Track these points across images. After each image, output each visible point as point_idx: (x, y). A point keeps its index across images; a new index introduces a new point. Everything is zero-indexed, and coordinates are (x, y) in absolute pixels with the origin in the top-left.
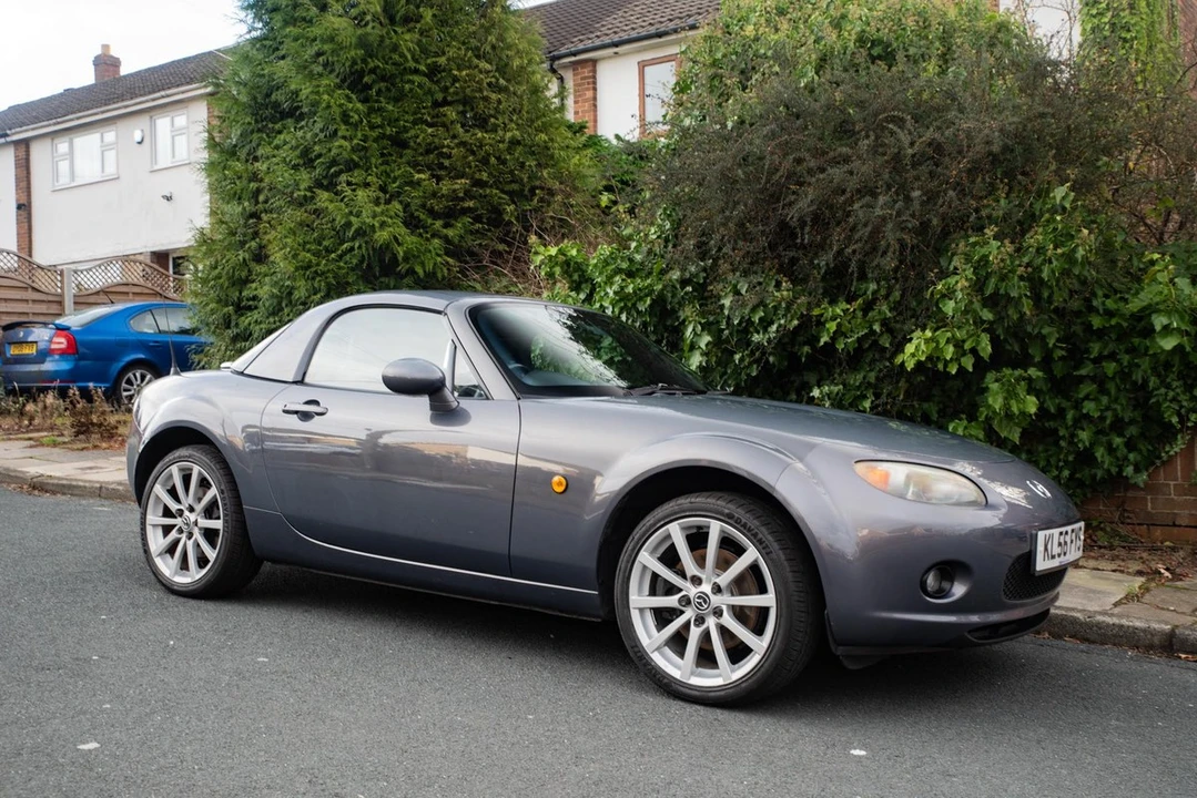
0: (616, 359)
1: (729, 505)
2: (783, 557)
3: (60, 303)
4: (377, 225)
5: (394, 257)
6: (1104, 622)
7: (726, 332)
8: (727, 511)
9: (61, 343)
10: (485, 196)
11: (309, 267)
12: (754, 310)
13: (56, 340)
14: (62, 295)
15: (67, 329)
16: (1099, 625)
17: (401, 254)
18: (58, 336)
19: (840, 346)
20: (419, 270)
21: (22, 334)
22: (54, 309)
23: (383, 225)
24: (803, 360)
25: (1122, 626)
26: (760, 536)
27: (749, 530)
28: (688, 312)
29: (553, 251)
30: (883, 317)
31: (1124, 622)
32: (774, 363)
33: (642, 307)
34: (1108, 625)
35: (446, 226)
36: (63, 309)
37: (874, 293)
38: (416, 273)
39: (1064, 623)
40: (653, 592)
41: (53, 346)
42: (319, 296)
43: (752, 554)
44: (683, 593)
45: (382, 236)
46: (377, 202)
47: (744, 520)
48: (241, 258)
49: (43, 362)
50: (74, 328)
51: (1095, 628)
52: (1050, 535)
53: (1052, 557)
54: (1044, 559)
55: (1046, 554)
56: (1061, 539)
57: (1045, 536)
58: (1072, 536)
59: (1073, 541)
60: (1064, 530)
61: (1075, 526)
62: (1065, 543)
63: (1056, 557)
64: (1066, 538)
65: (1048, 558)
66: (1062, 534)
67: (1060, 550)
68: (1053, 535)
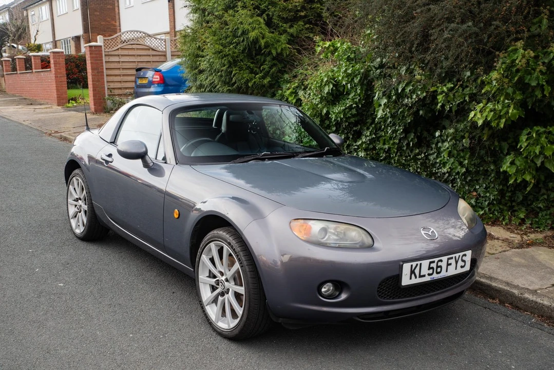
0: (354, 105)
1: (230, 238)
2: (248, 270)
3: (165, 56)
4: (250, 29)
5: (260, 46)
6: (527, 298)
7: (394, 97)
8: (229, 241)
9: (157, 78)
10: (314, 8)
11: (220, 52)
12: (407, 85)
13: (155, 77)
14: (165, 52)
15: (160, 71)
16: (525, 300)
17: (263, 44)
18: (156, 75)
19: (447, 108)
20: (274, 52)
21: (142, 73)
22: (162, 59)
23: (254, 29)
24: (437, 113)
25: (537, 302)
26: (239, 257)
27: (236, 253)
28: (377, 84)
29: (328, 44)
30: (471, 92)
31: (539, 300)
32: (422, 115)
33: (356, 81)
34: (529, 300)
35: (291, 27)
36: (166, 59)
37: (468, 77)
38: (272, 54)
39: (507, 295)
40: (209, 277)
41: (154, 80)
42: (225, 68)
43: (237, 266)
44: (217, 279)
45: (252, 35)
46: (252, 17)
47: (234, 247)
48: (197, 45)
49: (150, 88)
50: (163, 71)
51: (522, 301)
52: (417, 265)
53: (420, 276)
54: (411, 279)
55: (413, 275)
56: (432, 265)
57: (412, 266)
58: (450, 261)
59: (450, 264)
60: (436, 260)
61: (453, 256)
62: (438, 267)
63: (427, 275)
64: (440, 264)
65: (416, 277)
66: (434, 262)
67: (431, 271)
68: (421, 264)
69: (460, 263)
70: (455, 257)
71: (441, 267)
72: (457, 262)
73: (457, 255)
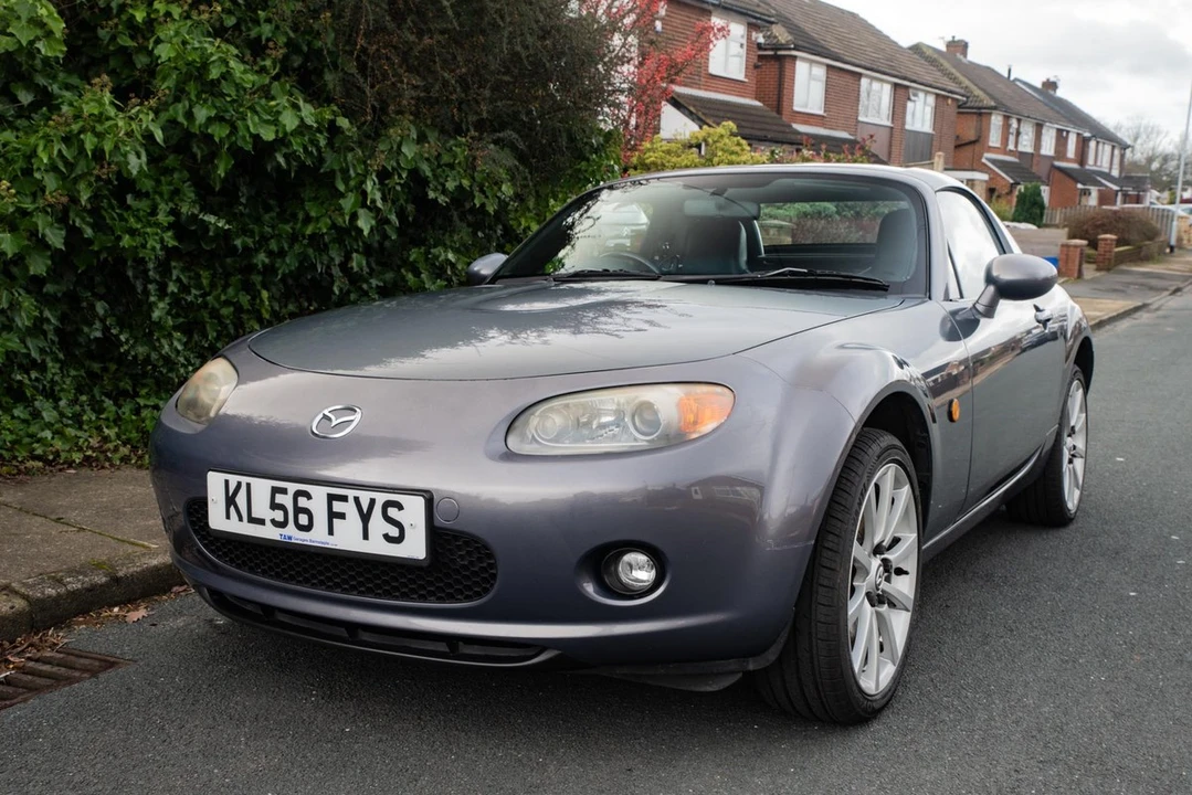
52: (239, 484)
53: (252, 520)
54: (228, 517)
55: (232, 509)
56: (279, 499)
57: (227, 482)
58: (338, 506)
59: (342, 516)
60: (292, 487)
61: (351, 493)
62: (298, 510)
63: (268, 522)
64: (302, 502)
65: (241, 519)
66: (284, 491)
67: (278, 515)
68: (248, 485)
69: (378, 525)
70: (357, 500)
71: (307, 511)
72: (365, 518)
73: (365, 497)
